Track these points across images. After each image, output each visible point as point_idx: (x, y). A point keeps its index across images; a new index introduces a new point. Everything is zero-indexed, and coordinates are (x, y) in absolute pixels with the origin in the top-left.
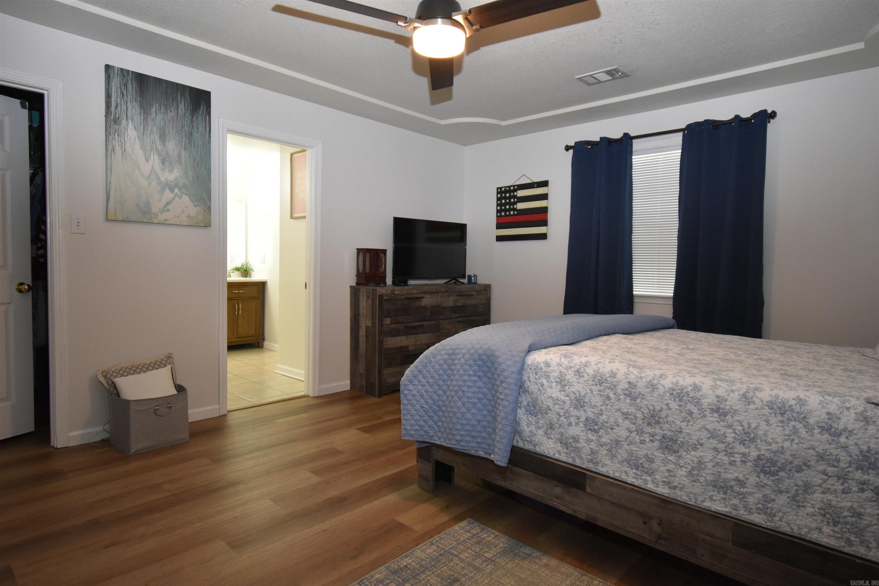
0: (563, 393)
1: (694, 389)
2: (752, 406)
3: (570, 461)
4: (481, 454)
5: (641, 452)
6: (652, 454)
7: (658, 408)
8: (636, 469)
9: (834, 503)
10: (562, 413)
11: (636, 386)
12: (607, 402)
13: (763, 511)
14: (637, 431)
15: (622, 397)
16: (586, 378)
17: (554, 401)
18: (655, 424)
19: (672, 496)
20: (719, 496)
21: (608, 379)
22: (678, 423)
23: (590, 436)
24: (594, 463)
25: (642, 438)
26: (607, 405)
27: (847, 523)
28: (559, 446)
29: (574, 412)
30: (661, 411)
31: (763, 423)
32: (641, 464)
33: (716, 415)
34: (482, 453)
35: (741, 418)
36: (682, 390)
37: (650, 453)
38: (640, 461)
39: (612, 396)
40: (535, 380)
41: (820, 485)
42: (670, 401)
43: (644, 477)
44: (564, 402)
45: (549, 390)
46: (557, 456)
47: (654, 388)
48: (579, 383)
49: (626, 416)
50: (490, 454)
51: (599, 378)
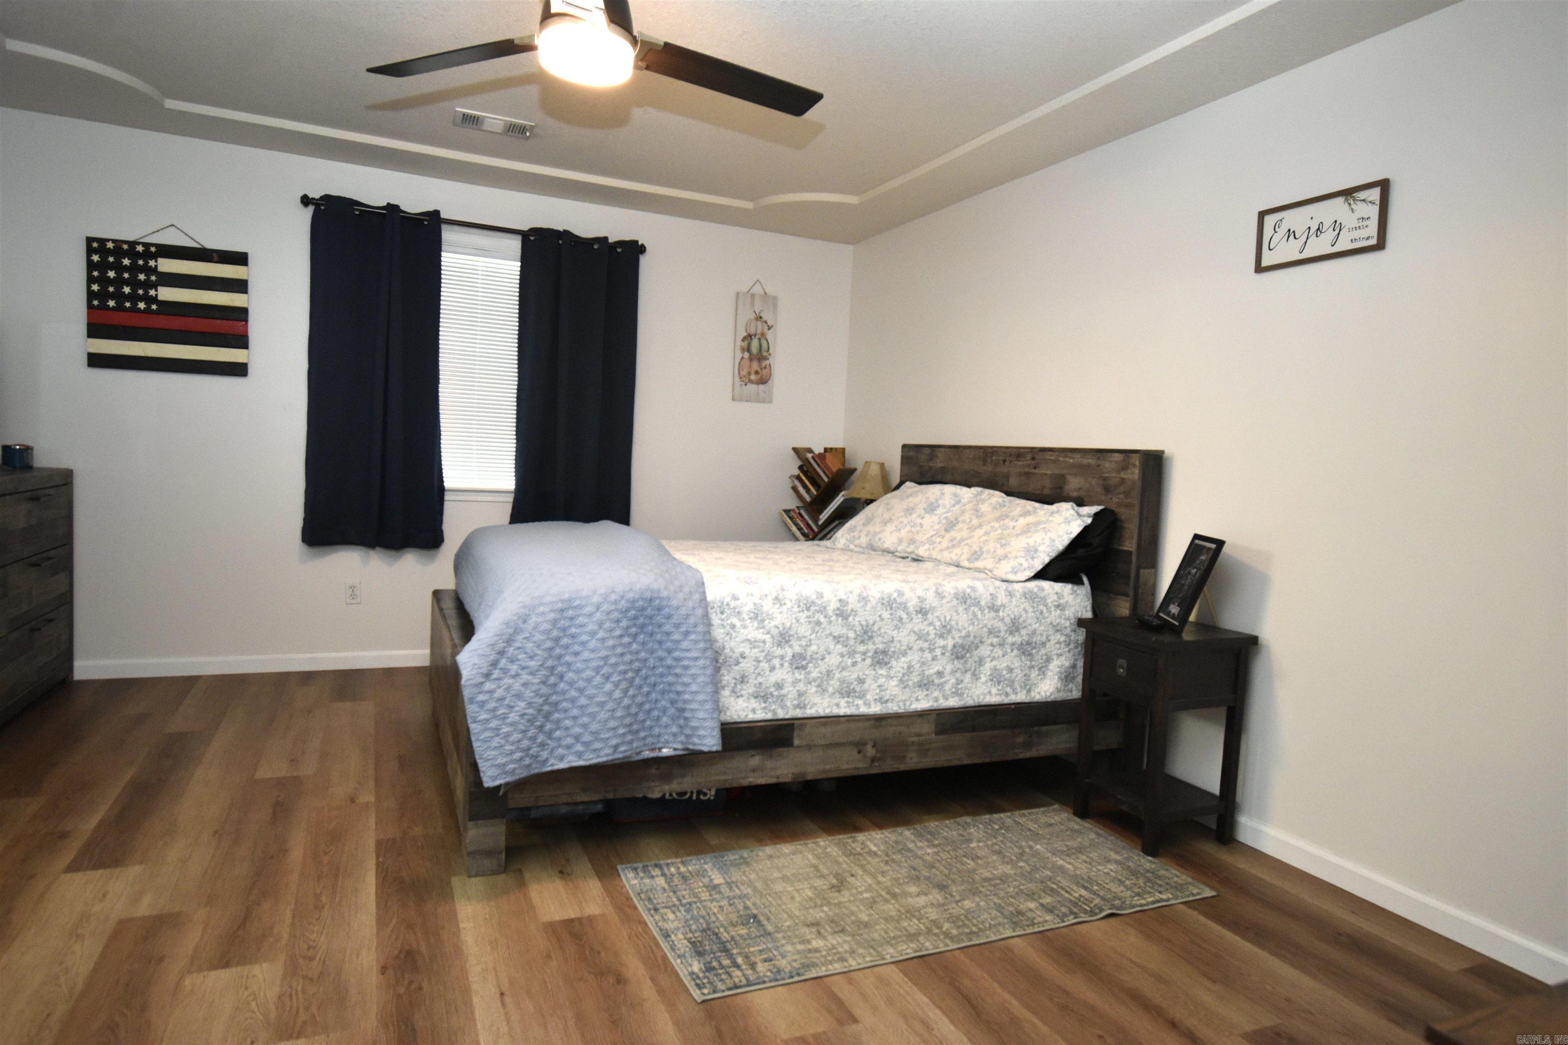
0: (761, 631)
1: (899, 595)
2: (945, 601)
3: (769, 716)
4: (647, 754)
5: (852, 675)
6: (864, 674)
7: (871, 622)
8: (848, 697)
9: (997, 667)
10: (761, 656)
11: (847, 603)
12: (817, 628)
13: (956, 693)
14: (849, 653)
15: (833, 618)
16: (789, 605)
17: (751, 644)
18: (868, 640)
19: (885, 711)
20: (921, 694)
21: (816, 601)
22: (890, 632)
23: (797, 675)
24: (801, 708)
25: (854, 660)
26: (818, 632)
27: (1006, 680)
28: (753, 703)
29: (779, 652)
30: (873, 624)
31: (954, 614)
32: (854, 689)
33: (920, 616)
34: (647, 752)
35: (938, 614)
36: (889, 597)
37: (861, 674)
38: (852, 687)
39: (822, 619)
40: (722, 622)
41: (989, 656)
42: (882, 612)
43: (855, 703)
44: (764, 642)
45: (742, 631)
46: (751, 717)
47: (866, 602)
48: (781, 613)
49: (837, 639)
50: (660, 749)
51: (805, 602)
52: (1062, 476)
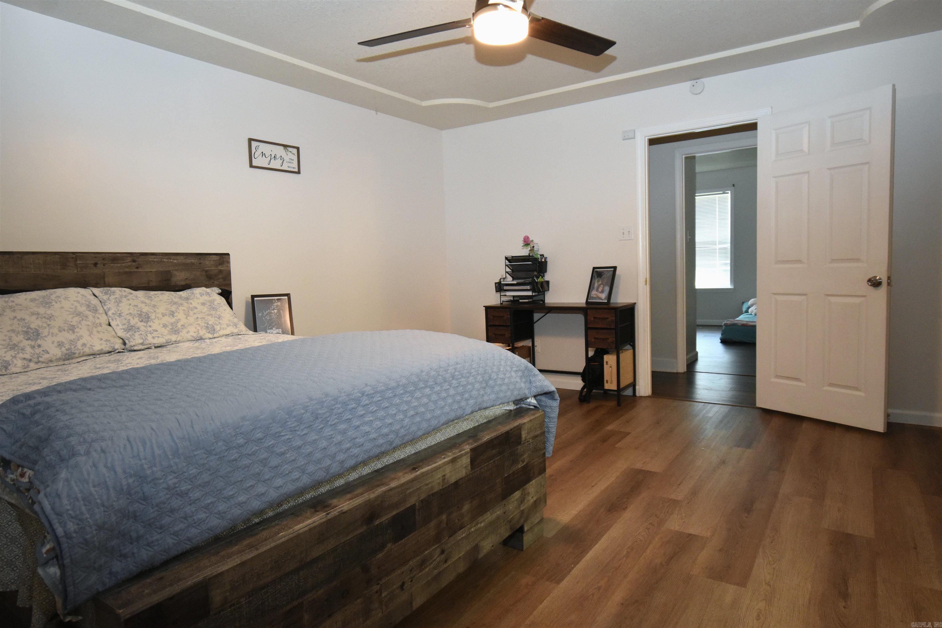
52: (168, 272)
